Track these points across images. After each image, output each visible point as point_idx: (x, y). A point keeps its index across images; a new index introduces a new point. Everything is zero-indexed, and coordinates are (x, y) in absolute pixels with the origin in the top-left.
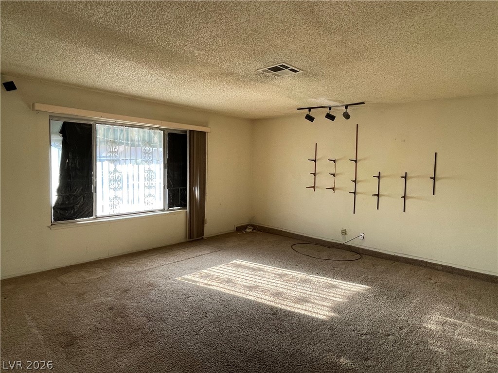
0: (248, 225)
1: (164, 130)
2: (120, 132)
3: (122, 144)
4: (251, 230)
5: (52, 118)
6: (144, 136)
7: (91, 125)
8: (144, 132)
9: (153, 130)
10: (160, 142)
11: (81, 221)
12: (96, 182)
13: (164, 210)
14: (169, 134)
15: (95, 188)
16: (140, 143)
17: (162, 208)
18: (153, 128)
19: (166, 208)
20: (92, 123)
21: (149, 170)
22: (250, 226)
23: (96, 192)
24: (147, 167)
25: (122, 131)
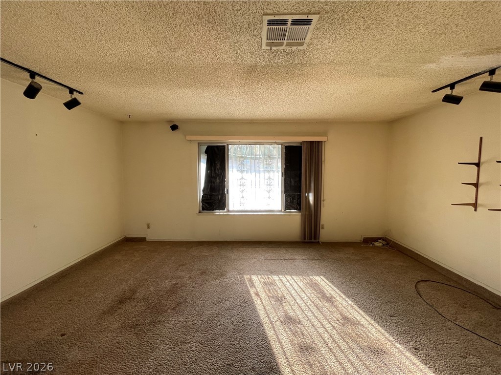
0: (380, 239)
1: (282, 144)
2: (246, 149)
3: (247, 158)
4: (381, 244)
5: (200, 144)
6: (264, 151)
7: (224, 146)
8: (265, 148)
9: (273, 145)
10: (279, 155)
11: (217, 212)
12: (228, 186)
13: (281, 211)
14: (286, 147)
15: (228, 190)
16: (261, 156)
17: (280, 209)
18: (271, 144)
19: (283, 210)
20: (225, 144)
21: (269, 178)
22: (383, 240)
23: (228, 193)
24: (267, 175)
25: (247, 148)
